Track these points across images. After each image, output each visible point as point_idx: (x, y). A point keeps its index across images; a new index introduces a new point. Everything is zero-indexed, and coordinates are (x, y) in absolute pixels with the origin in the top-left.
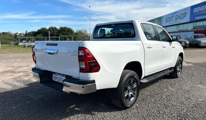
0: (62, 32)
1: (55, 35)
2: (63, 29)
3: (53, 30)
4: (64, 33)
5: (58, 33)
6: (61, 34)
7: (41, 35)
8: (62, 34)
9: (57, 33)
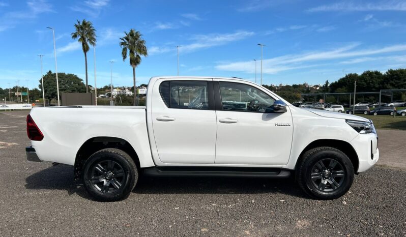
0: (391, 82)
1: (374, 87)
2: (397, 75)
3: (372, 78)
4: (396, 83)
5: (382, 83)
6: (388, 86)
7: (344, 88)
8: (393, 85)
9: (379, 84)
